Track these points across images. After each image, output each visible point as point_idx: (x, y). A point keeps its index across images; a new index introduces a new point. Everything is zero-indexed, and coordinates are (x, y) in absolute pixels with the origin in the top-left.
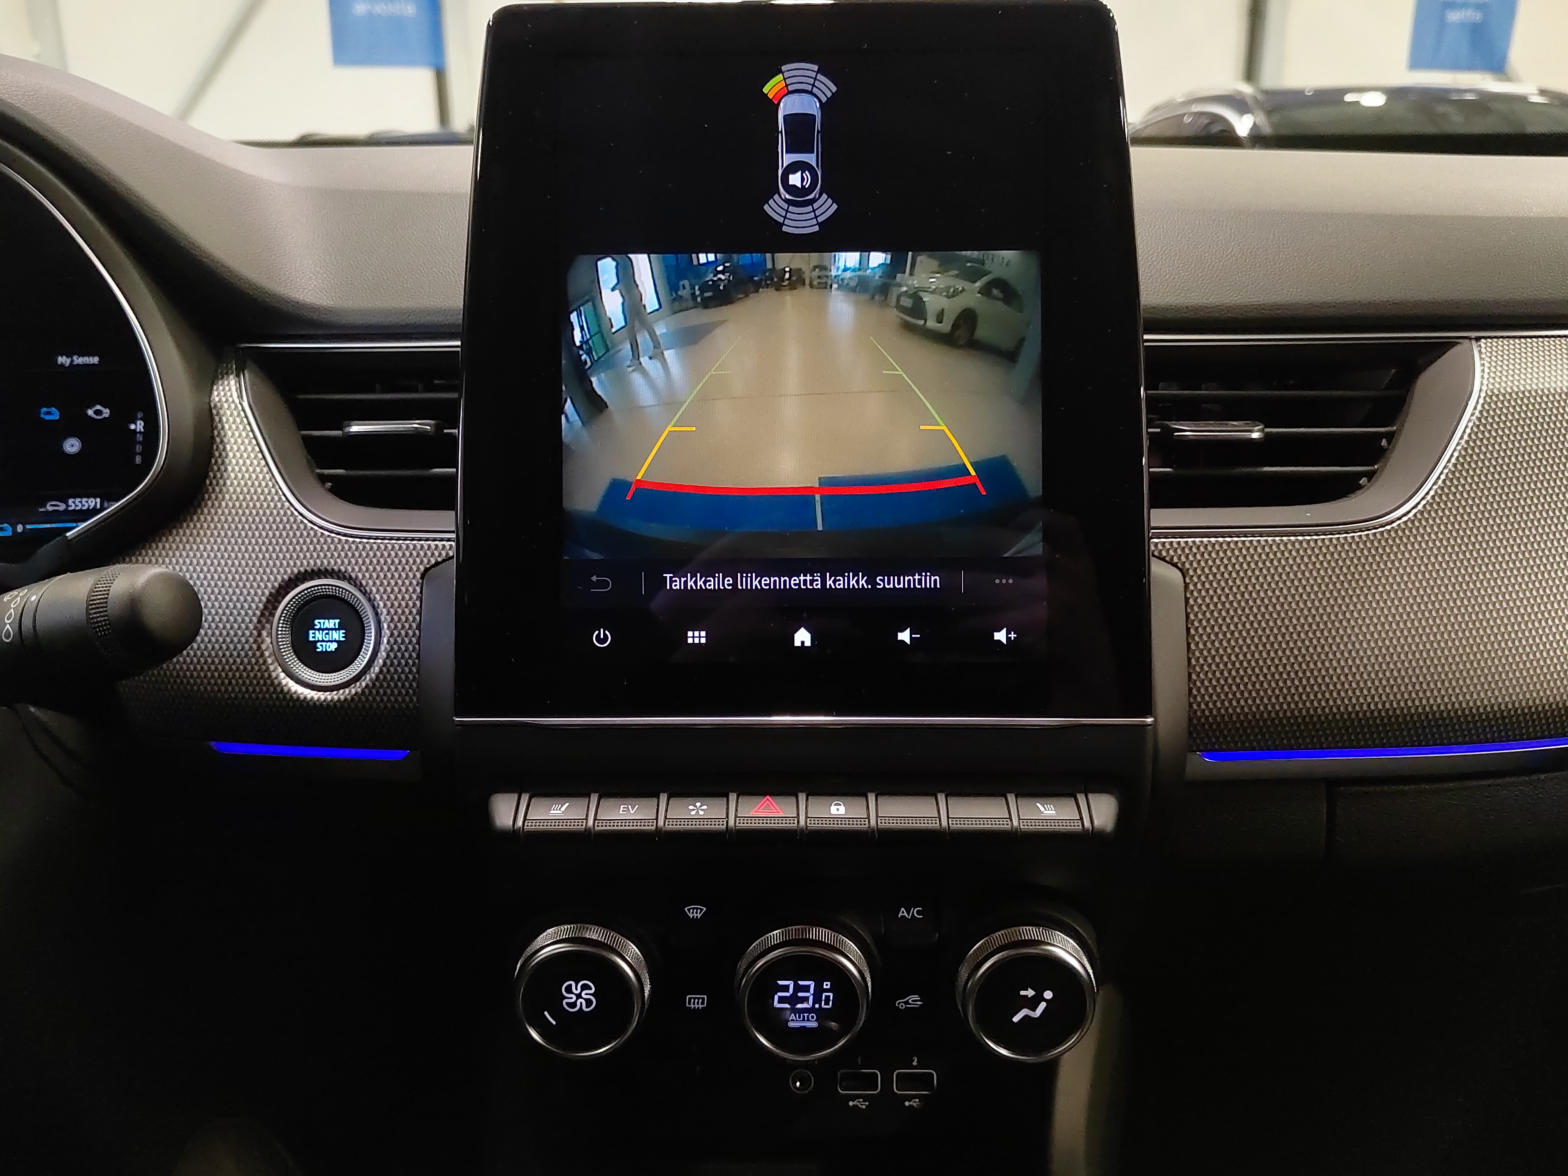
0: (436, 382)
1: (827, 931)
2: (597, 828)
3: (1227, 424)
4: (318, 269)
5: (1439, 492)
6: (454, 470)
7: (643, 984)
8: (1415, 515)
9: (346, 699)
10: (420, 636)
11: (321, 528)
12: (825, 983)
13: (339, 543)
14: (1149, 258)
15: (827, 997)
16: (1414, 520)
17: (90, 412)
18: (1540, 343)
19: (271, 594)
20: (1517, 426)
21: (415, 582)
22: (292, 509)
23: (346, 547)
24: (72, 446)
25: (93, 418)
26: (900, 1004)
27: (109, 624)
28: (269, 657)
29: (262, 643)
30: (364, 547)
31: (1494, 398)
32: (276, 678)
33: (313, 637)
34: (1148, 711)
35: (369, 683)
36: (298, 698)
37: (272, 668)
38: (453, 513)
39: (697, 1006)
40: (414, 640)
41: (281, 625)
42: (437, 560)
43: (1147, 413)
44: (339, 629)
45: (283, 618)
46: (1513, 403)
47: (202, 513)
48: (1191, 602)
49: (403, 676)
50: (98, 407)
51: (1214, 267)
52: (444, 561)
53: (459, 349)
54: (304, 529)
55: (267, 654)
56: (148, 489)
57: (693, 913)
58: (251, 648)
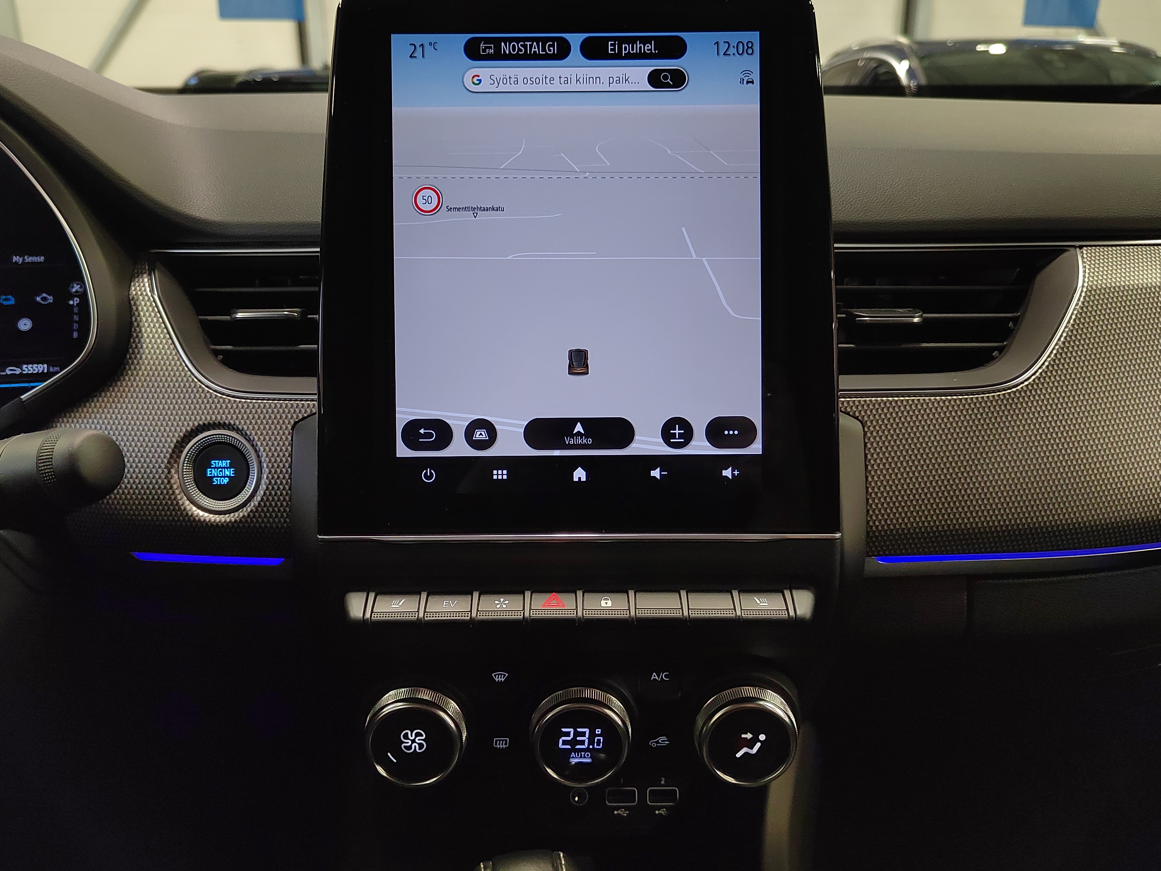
0: (301, 277)
1: (598, 691)
2: (426, 618)
3: (895, 311)
4: (210, 192)
5: (1052, 363)
6: (316, 346)
7: (460, 730)
8: (1034, 380)
9: (236, 521)
10: (291, 473)
11: (215, 391)
12: (597, 730)
13: (229, 403)
14: (838, 185)
15: (599, 740)
16: (1033, 384)
17: (38, 299)
18: (1126, 250)
19: (177, 441)
20: (1109, 313)
21: (287, 432)
22: (193, 377)
23: (235, 406)
24: (25, 325)
25: (40, 303)
26: (653, 743)
27: (54, 475)
28: (176, 489)
29: (171, 478)
30: (248, 406)
31: (1093, 292)
32: (182, 505)
33: (210, 474)
34: (836, 527)
35: (253, 508)
36: (199, 520)
37: (179, 497)
38: (315, 379)
39: (501, 746)
40: (287, 476)
41: (185, 465)
42: (303, 415)
43: (837, 301)
44: (230, 468)
45: (187, 460)
46: (1107, 296)
47: (124, 380)
48: (869, 445)
49: (279, 503)
50: (44, 295)
51: (885, 193)
52: (309, 416)
53: (319, 254)
54: (202, 392)
55: (175, 486)
56: (83, 362)
57: (498, 678)
58: (163, 483)
